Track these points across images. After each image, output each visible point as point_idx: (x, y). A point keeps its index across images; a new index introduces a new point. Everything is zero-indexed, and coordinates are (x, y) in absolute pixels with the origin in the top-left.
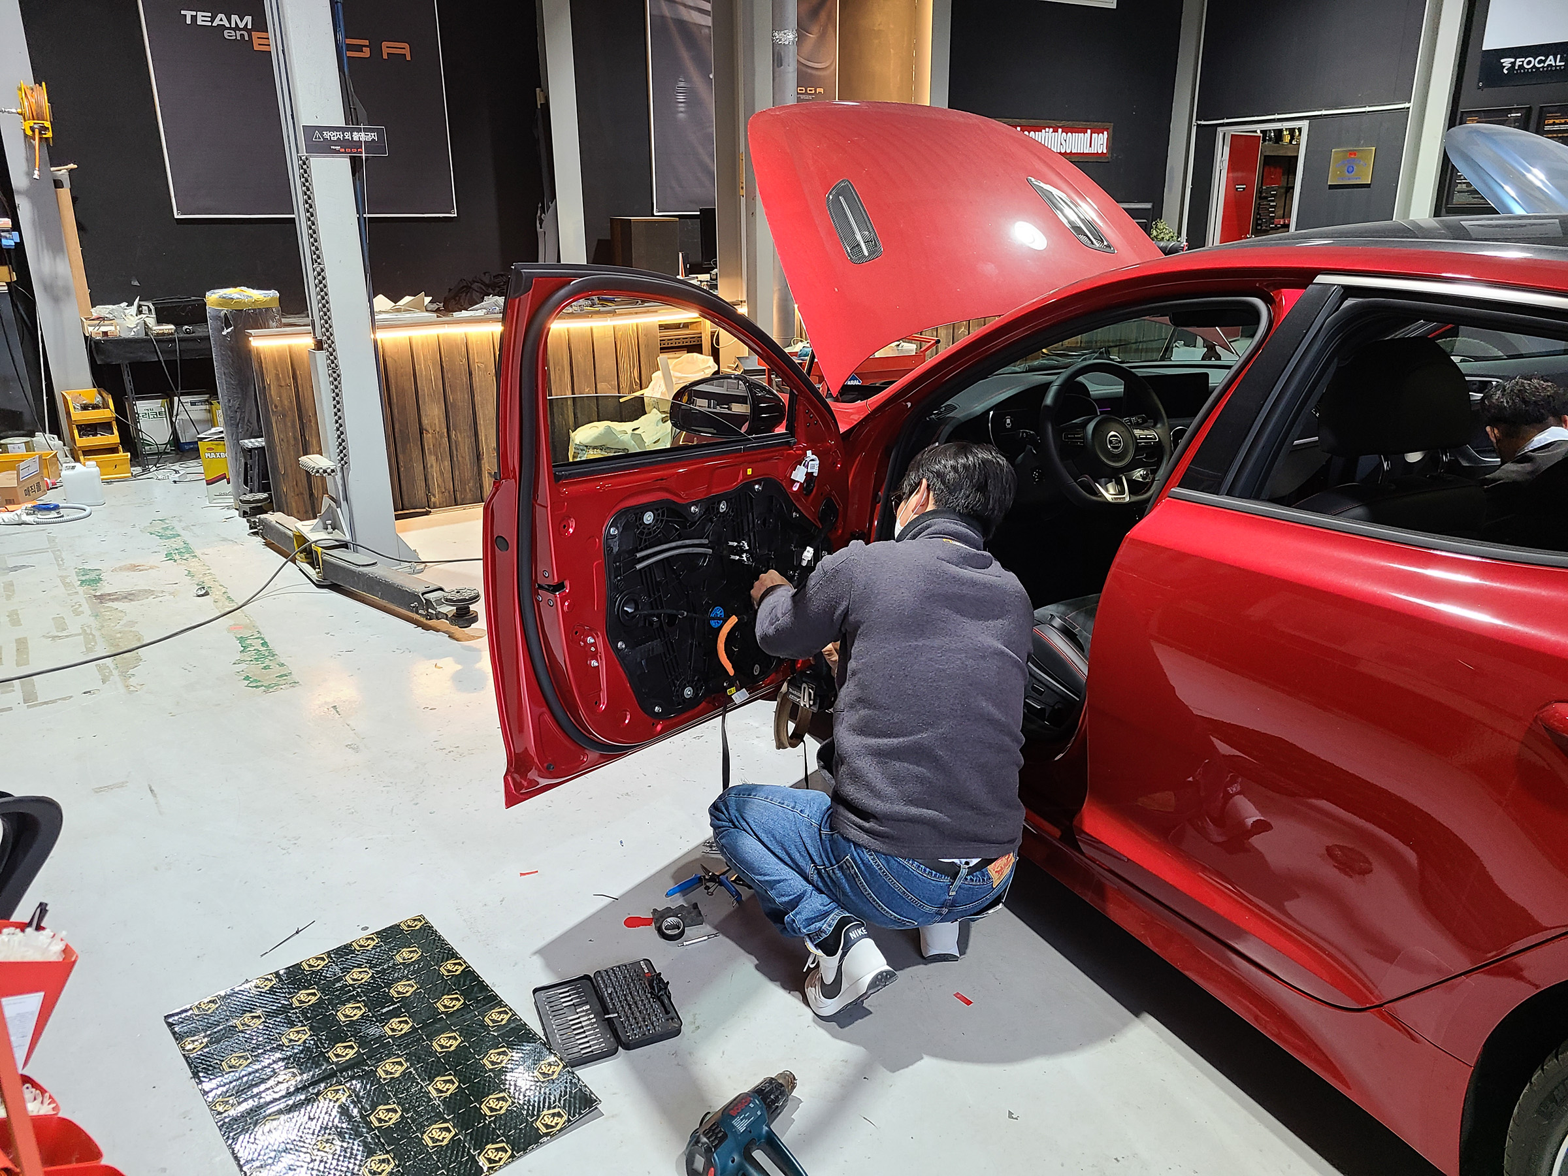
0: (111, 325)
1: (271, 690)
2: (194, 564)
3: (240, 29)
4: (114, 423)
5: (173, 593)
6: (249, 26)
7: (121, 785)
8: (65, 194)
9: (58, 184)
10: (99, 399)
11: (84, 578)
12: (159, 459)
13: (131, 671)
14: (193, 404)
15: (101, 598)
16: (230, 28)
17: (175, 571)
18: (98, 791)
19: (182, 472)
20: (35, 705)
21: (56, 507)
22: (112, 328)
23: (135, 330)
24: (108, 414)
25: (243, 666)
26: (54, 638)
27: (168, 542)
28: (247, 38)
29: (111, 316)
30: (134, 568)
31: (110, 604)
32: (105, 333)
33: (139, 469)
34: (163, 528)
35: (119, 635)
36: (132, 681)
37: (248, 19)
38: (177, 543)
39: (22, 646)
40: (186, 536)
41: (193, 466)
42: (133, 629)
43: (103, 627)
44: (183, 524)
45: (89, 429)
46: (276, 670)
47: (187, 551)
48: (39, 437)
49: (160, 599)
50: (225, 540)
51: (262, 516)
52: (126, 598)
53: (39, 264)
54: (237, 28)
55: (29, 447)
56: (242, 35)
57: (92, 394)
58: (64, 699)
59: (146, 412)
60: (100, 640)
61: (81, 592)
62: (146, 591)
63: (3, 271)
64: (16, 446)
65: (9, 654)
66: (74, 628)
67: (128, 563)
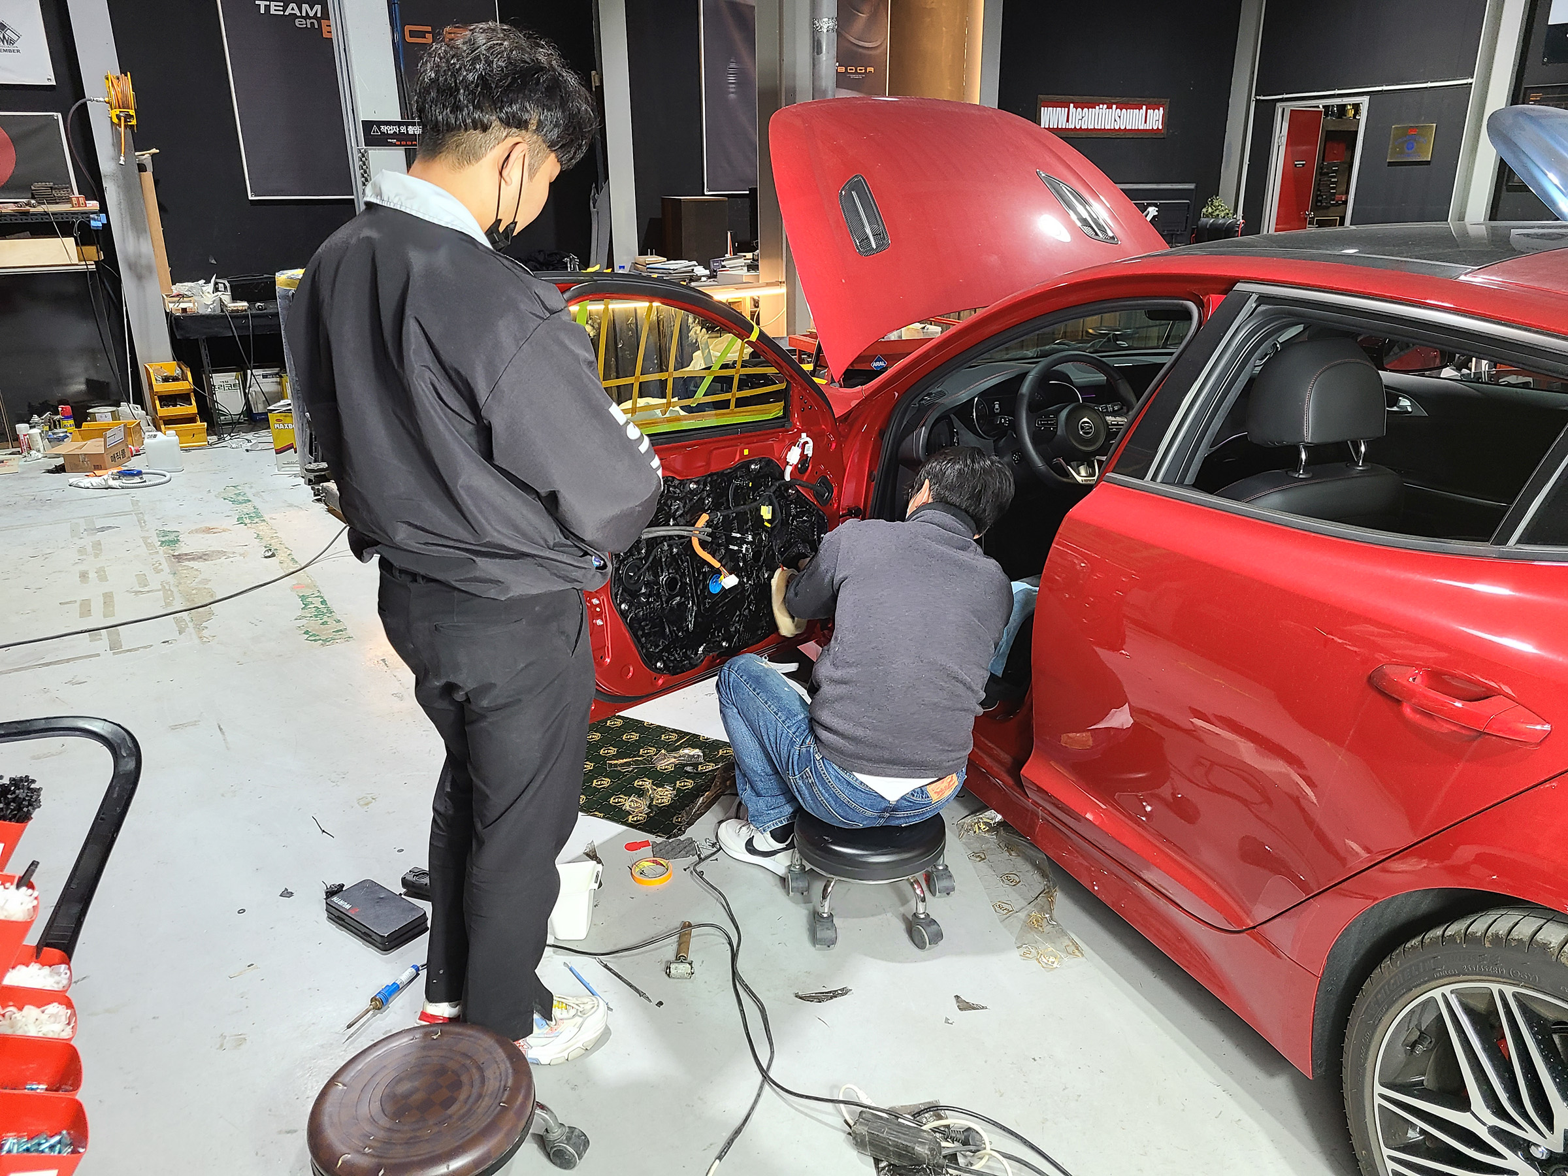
0: (190, 301)
1: (328, 643)
2: (262, 526)
3: (311, 18)
4: (192, 394)
5: (244, 554)
6: (319, 15)
7: (195, 724)
8: (148, 177)
9: (142, 168)
10: (179, 371)
11: (163, 539)
12: (233, 429)
13: (204, 624)
14: (265, 376)
15: (179, 558)
16: (302, 17)
17: (245, 534)
18: (174, 728)
19: (253, 442)
20: (120, 652)
21: (139, 473)
22: (191, 305)
23: (211, 306)
24: (186, 385)
25: (304, 621)
26: (137, 592)
27: (240, 507)
28: (316, 27)
29: (189, 293)
30: (208, 530)
31: (187, 563)
32: (184, 310)
33: (215, 438)
34: (235, 494)
35: (194, 592)
36: (205, 633)
37: (318, 7)
38: (247, 508)
39: (108, 598)
40: (257, 502)
41: (264, 436)
42: (206, 587)
43: (180, 583)
44: (253, 490)
45: (169, 400)
46: (333, 625)
47: (256, 516)
48: (124, 407)
49: (232, 559)
50: (291, 506)
51: (325, 484)
52: (201, 558)
53: (125, 244)
54: (307, 17)
55: (115, 416)
56: (312, 24)
57: (173, 368)
58: (145, 647)
59: (222, 384)
60: (177, 595)
61: (161, 552)
62: (219, 552)
63: (91, 251)
64: (103, 415)
65: (97, 607)
66: (154, 584)
67: (203, 525)
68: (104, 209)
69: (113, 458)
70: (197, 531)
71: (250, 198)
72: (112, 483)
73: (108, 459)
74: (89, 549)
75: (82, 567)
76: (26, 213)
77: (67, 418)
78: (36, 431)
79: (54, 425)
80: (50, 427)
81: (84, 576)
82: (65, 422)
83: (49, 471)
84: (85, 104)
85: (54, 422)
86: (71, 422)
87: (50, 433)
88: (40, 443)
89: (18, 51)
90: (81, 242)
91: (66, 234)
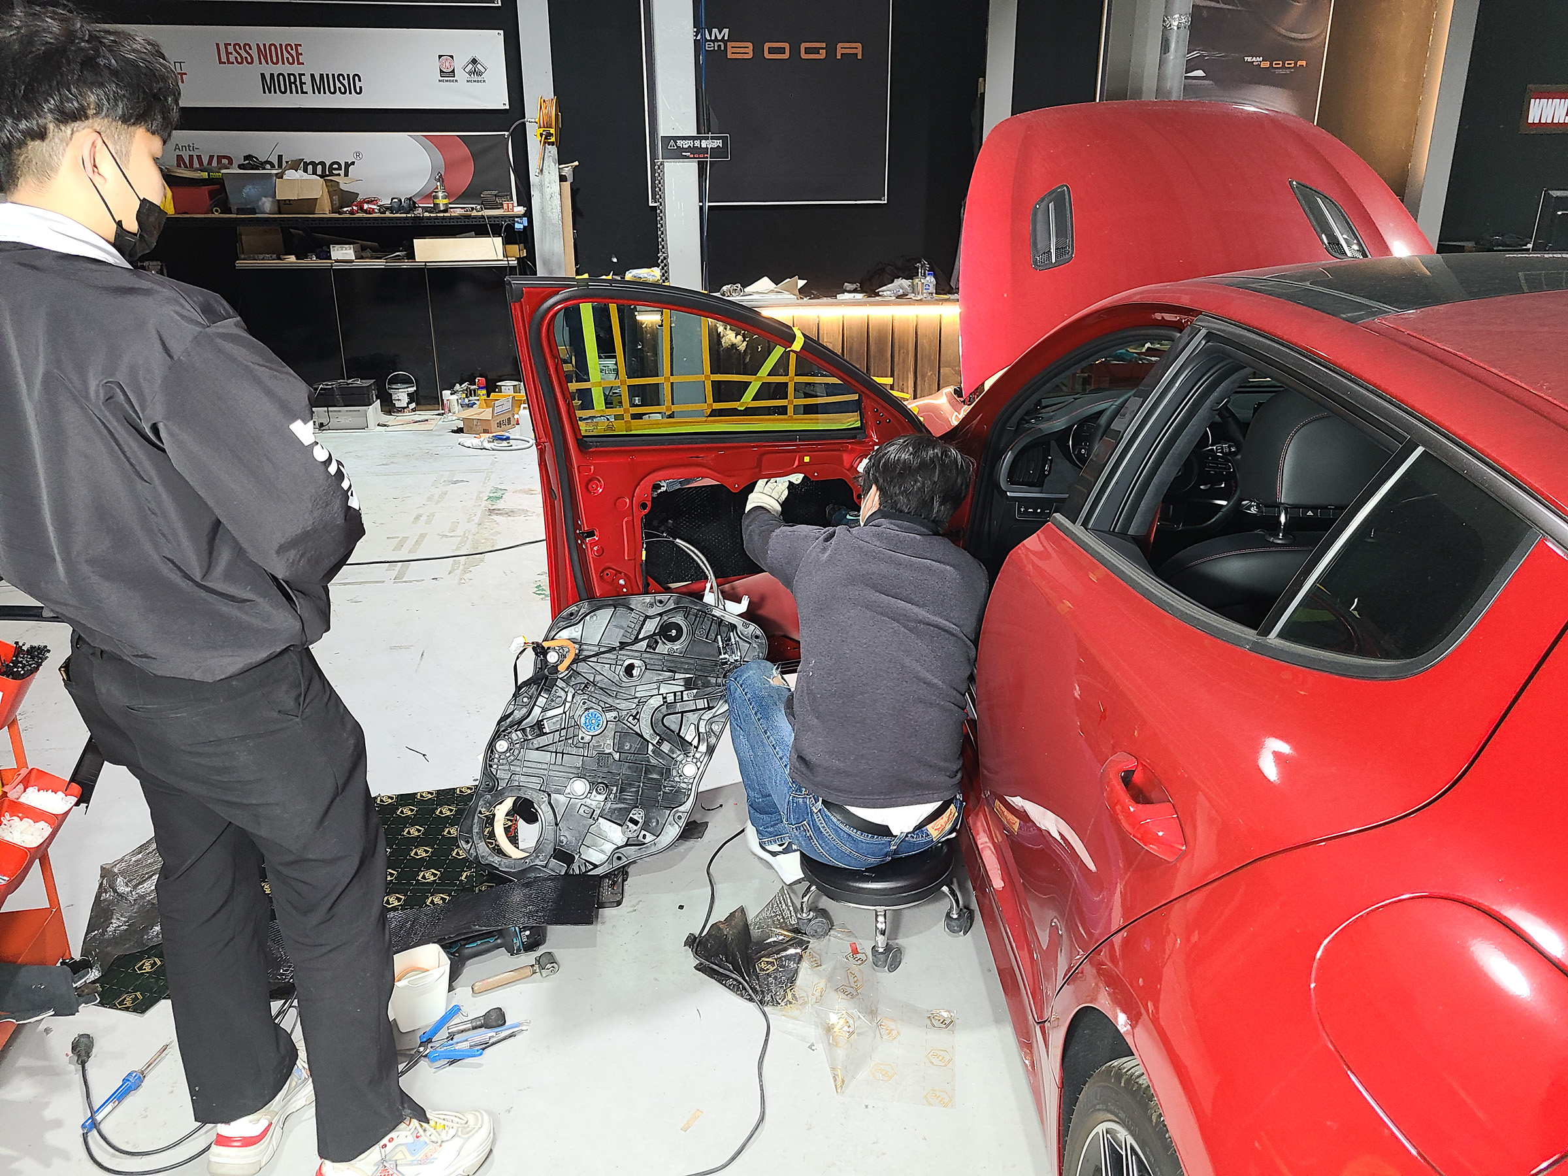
3: (720, 41)
6: (726, 38)
7: (407, 648)
8: (567, 187)
9: (562, 178)
11: (491, 495)
13: (470, 569)
15: (491, 512)
16: (713, 41)
18: (392, 648)
20: (399, 582)
21: (508, 438)
26: (443, 536)
28: (722, 49)
30: (528, 492)
31: (495, 517)
35: (483, 541)
36: (467, 576)
37: (726, 31)
39: (421, 538)
42: (494, 538)
43: (478, 533)
49: (528, 518)
52: (508, 514)
53: (543, 242)
54: (716, 40)
56: (719, 46)
58: (418, 581)
60: (469, 542)
61: (483, 506)
62: (523, 510)
63: (514, 249)
64: (507, 388)
65: (409, 544)
66: (459, 532)
67: (527, 487)
68: (529, 214)
69: (499, 425)
70: (520, 491)
71: (650, 204)
72: (487, 445)
73: (494, 425)
74: (436, 497)
75: (421, 511)
76: (469, 217)
77: (480, 388)
78: (455, 397)
79: (470, 393)
80: (467, 394)
81: (418, 517)
82: (479, 392)
83: (453, 431)
84: (524, 124)
85: (471, 391)
86: (484, 392)
87: (466, 400)
88: (456, 408)
89: (484, 81)
90: (506, 242)
91: (496, 233)
